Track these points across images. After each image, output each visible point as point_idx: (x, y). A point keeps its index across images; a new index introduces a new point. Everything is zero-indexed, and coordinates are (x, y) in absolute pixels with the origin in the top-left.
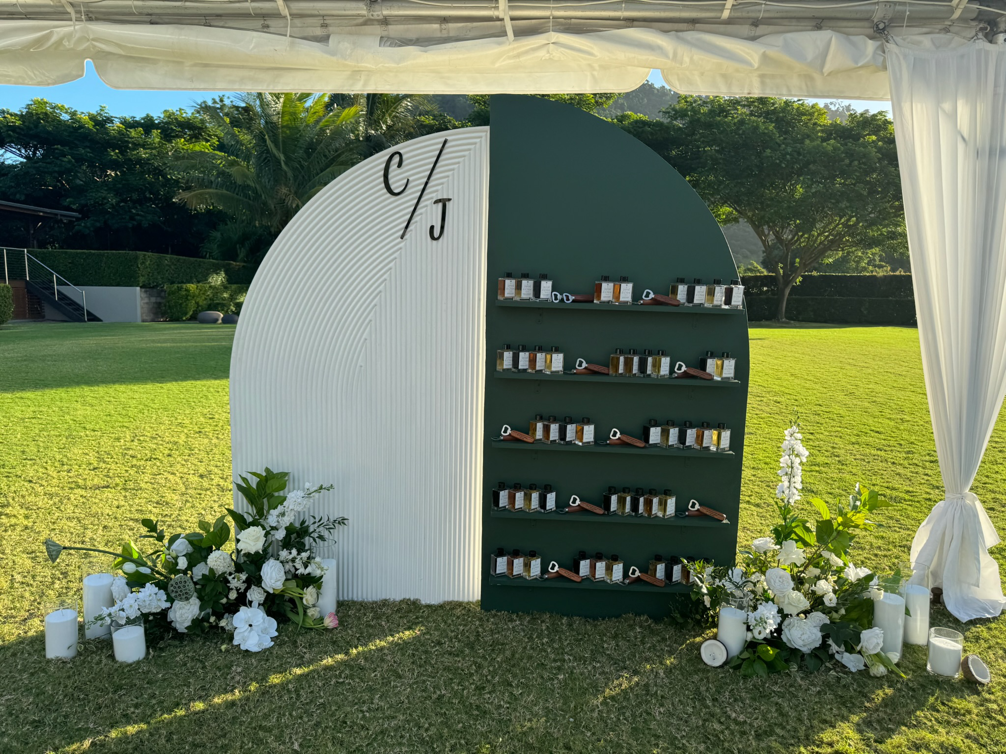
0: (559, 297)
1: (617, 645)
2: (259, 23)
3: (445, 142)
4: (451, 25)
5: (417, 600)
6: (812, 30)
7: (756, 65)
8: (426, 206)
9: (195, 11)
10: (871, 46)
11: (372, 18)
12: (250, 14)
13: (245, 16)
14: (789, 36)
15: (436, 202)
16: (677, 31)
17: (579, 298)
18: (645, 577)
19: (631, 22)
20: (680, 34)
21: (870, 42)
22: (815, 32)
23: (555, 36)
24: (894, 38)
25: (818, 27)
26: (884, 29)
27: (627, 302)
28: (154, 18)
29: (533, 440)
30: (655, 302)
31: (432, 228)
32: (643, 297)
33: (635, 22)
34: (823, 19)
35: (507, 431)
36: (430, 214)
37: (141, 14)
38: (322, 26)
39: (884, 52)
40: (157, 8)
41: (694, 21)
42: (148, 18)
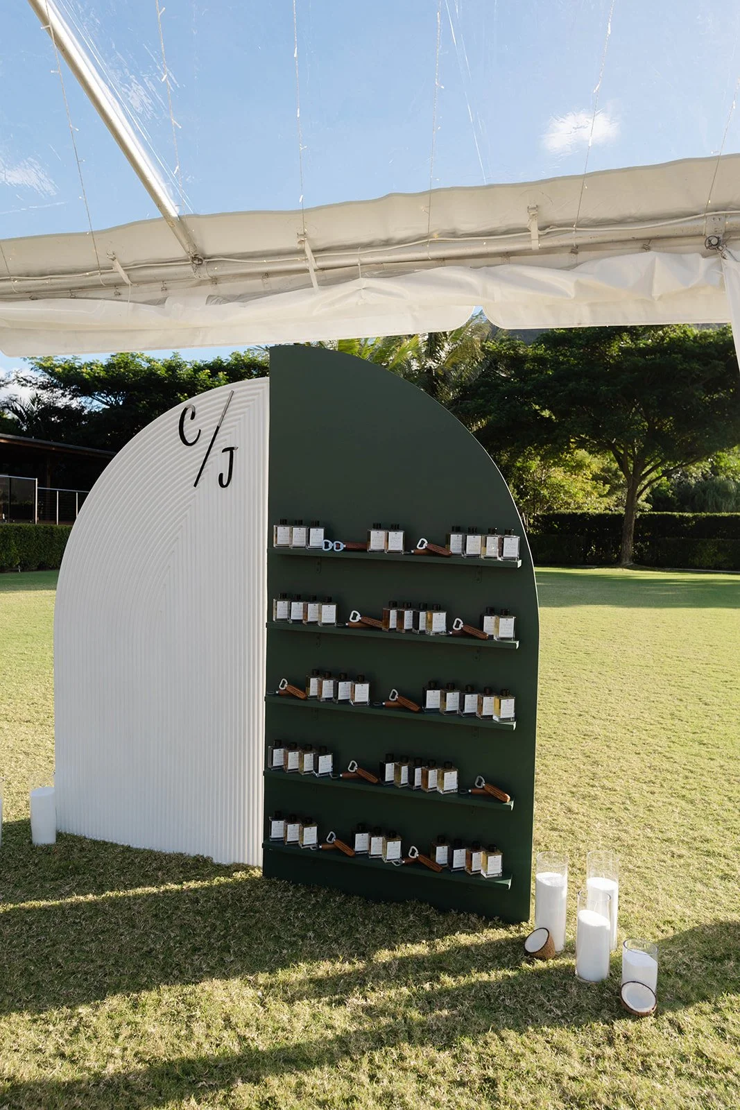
0: (331, 545)
1: (373, 931)
2: (111, 292)
3: (233, 393)
4: (272, 279)
5: (209, 858)
6: (637, 253)
7: (573, 296)
8: (216, 455)
9: (59, 286)
10: (704, 263)
11: (205, 279)
12: (102, 285)
13: (98, 286)
14: (607, 261)
15: (224, 450)
16: (488, 266)
17: (351, 546)
18: (424, 860)
19: (442, 260)
20: (492, 269)
21: (703, 260)
22: (640, 254)
23: (364, 282)
24: (732, 251)
25: (647, 249)
26: (718, 244)
27: (398, 552)
28: (34, 295)
29: (304, 696)
30: (428, 552)
31: (221, 476)
32: (418, 547)
33: (446, 261)
34: (650, 239)
35: (284, 685)
36: (219, 462)
37: (20, 292)
38: (162, 290)
39: (721, 270)
40: (30, 286)
41: (508, 254)
42: (28, 295)
